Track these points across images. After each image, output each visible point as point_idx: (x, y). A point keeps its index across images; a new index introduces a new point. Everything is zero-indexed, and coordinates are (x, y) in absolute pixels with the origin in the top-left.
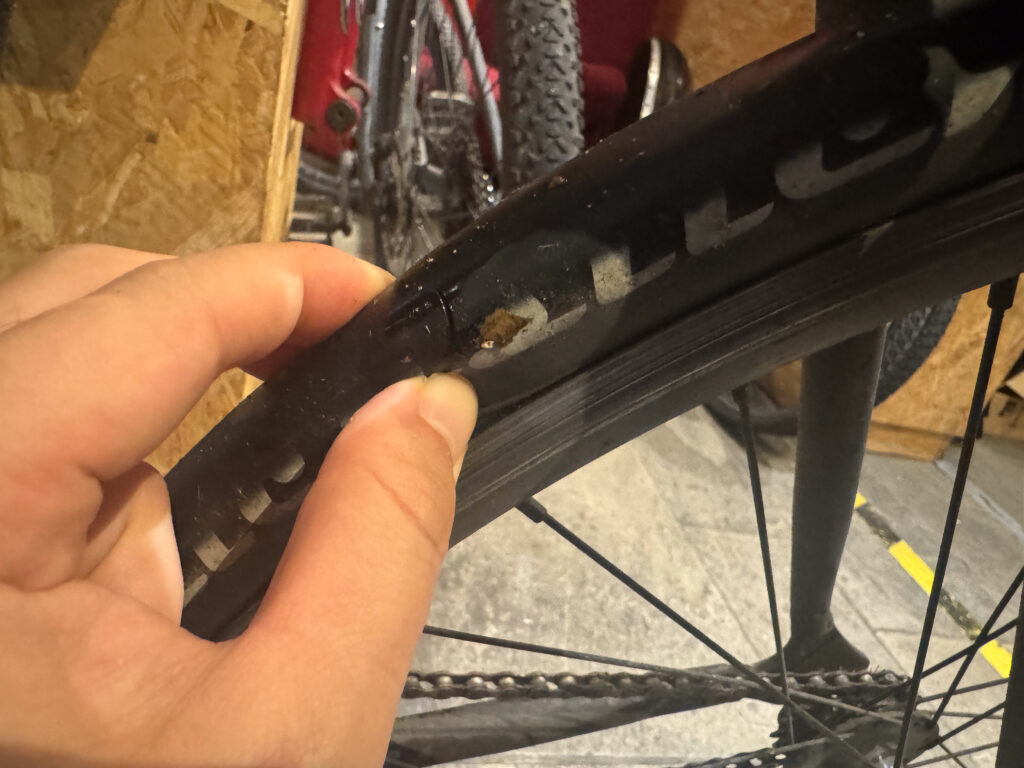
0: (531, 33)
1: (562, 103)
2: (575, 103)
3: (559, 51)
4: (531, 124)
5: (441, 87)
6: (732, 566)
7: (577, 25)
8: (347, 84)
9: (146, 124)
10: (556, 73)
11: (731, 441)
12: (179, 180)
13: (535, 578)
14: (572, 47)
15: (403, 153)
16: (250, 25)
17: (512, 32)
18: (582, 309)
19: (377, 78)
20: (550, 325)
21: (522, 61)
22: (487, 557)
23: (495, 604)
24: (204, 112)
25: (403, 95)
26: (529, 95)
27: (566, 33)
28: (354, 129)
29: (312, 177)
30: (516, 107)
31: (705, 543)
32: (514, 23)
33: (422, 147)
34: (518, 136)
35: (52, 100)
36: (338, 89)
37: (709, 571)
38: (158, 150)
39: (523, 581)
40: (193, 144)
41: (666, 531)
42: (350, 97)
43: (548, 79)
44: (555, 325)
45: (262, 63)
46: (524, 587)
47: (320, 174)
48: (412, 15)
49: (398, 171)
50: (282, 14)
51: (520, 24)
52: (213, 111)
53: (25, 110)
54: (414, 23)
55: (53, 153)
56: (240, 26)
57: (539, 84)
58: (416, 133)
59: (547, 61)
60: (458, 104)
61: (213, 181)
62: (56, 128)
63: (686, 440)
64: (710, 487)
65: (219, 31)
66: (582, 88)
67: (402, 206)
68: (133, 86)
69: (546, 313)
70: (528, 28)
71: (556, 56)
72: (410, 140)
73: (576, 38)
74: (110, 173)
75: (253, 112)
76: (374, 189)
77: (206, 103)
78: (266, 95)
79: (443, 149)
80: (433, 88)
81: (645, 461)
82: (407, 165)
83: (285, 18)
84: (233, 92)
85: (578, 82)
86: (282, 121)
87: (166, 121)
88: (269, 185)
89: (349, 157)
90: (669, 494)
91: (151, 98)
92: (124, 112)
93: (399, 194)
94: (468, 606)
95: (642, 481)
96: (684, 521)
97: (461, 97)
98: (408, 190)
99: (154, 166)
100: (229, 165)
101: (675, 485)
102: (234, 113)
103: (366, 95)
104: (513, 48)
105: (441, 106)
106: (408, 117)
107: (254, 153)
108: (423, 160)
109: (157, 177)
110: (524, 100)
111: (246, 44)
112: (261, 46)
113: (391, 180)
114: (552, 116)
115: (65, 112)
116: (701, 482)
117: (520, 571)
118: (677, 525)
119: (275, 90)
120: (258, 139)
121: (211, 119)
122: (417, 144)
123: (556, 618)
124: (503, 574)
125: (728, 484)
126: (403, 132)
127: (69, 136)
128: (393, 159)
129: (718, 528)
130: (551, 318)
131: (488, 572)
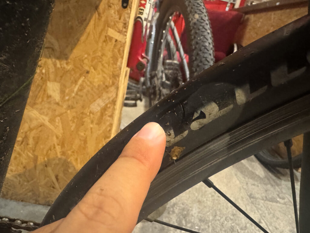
0: (198, 40)
1: (208, 59)
2: (212, 60)
3: (207, 44)
4: (198, 66)
5: (170, 58)
6: (269, 214)
7: (212, 37)
8: (143, 57)
9: (87, 68)
10: (206, 51)
11: (266, 170)
12: (95, 84)
13: (199, 213)
14: (211, 43)
15: (158, 77)
16: (116, 41)
17: (192, 40)
18: (231, 106)
19: (151, 56)
20: (220, 112)
21: (195, 48)
22: (183, 204)
23: (186, 221)
24: (103, 65)
25: (159, 61)
26: (198, 57)
27: (209, 39)
28: (144, 70)
29: (132, 86)
30: (194, 61)
31: (259, 205)
32: (193, 37)
33: (164, 76)
34: (194, 69)
35: (62, 63)
36: (140, 59)
37: (260, 215)
38: (89, 75)
39: (195, 213)
40: (99, 74)
41: (244, 199)
42: (144, 61)
43: (204, 53)
44: (222, 112)
45: (119, 51)
46: (196, 215)
47: (134, 85)
48: (162, 38)
49: (157, 82)
50: (125, 37)
51: (195, 37)
52: (105, 65)
53: (55, 65)
54: (162, 41)
55: (61, 77)
56: (114, 41)
57: (201, 54)
58: (162, 72)
59: (203, 48)
60: (175, 64)
61: (104, 84)
62: (63, 70)
63: (250, 169)
64: (259, 185)
65: (108, 43)
66: (214, 55)
67: (158, 92)
68: (84, 58)
69: (218, 108)
70: (197, 38)
71: (206, 46)
72: (161, 74)
73: (212, 41)
74: (76, 82)
75: (116, 64)
76: (150, 87)
77: (103, 62)
78: (120, 60)
79: (170, 76)
80: (167, 59)
81: (236, 175)
82: (160, 81)
83: (126, 38)
84: (111, 59)
85: (213, 53)
86: (124, 67)
87: (92, 68)
88: (119, 85)
89: (142, 79)
90: (245, 187)
91: (88, 61)
92: (81, 65)
93: (157, 89)
94: (177, 220)
95: (235, 182)
96: (251, 196)
97: (176, 62)
98: (160, 88)
99: (88, 80)
100: (108, 79)
101: (247, 184)
102: (111, 65)
103: (148, 61)
104: (193, 44)
105: (170, 64)
106: (160, 67)
107: (116, 76)
108: (164, 79)
109: (88, 83)
110: (196, 59)
111: (115, 46)
112: (119, 46)
113: (155, 85)
114: (205, 64)
115: (65, 65)
116: (256, 183)
117: (194, 209)
118: (248, 197)
119: (122, 58)
120: (117, 72)
121: (104, 67)
122: (162, 75)
123: (207, 227)
124: (188, 210)
125: (266, 184)
126: (158, 72)
127: (66, 72)
128: (156, 79)
129: (263, 200)
130: (220, 109)
131: (183, 209)
